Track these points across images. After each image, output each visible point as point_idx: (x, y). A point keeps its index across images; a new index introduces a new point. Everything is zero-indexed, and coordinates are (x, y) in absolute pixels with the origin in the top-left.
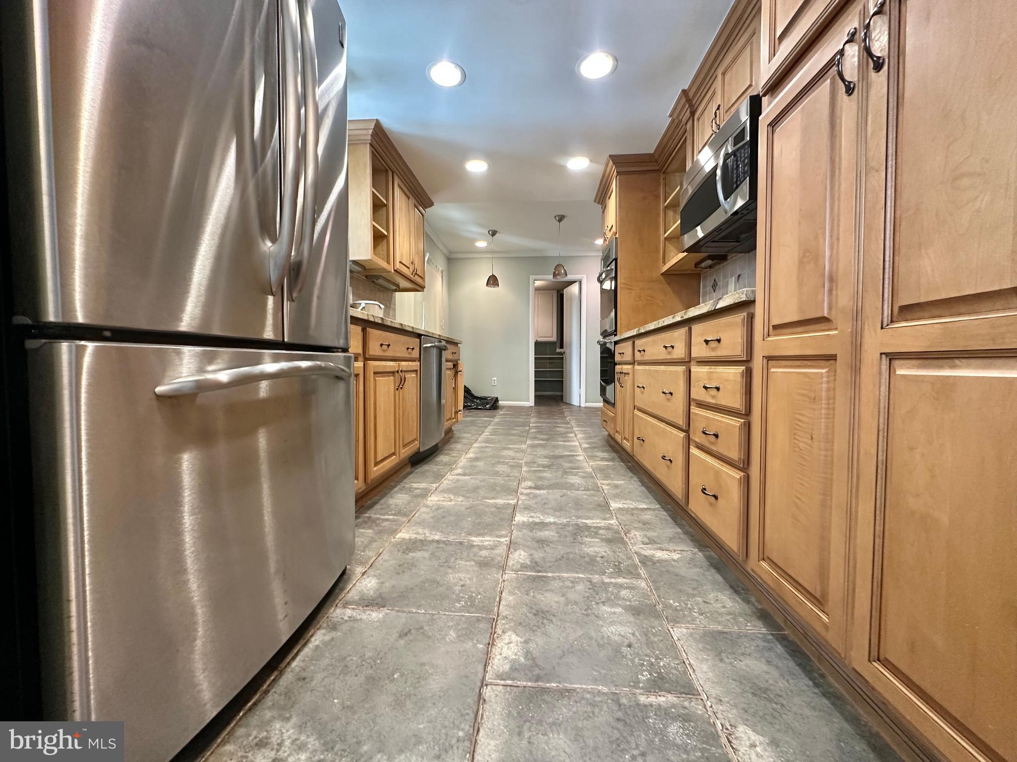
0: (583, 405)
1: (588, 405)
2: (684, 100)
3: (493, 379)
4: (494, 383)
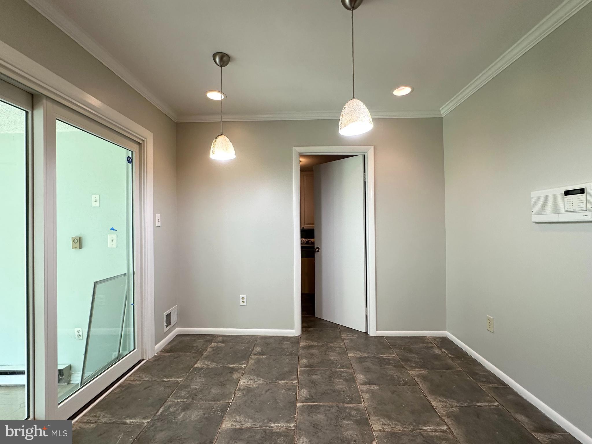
0: (371, 333)
1: (380, 333)
3: (241, 296)
4: (243, 302)
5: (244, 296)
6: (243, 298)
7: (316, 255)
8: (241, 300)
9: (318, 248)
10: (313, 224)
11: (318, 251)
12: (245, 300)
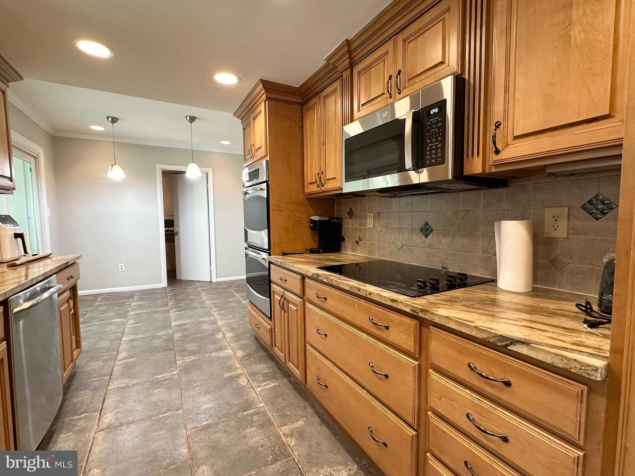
0: (214, 280)
1: (219, 280)
2: (345, 49)
3: (120, 265)
4: (122, 269)
5: (123, 265)
6: (121, 266)
7: (176, 237)
8: (120, 268)
9: (177, 232)
10: (173, 216)
11: (177, 234)
12: (123, 268)
